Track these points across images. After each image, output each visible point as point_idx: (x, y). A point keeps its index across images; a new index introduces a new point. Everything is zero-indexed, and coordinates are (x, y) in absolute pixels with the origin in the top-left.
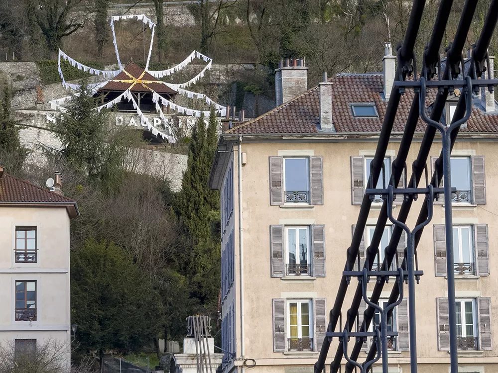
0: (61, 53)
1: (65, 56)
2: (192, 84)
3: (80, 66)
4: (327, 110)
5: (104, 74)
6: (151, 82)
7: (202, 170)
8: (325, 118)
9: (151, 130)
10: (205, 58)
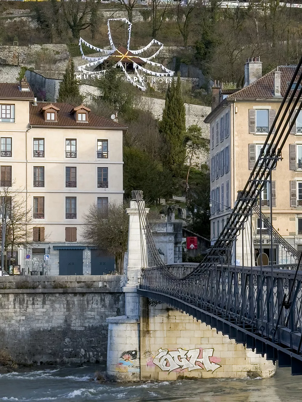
0: (81, 38)
1: (83, 41)
2: (153, 58)
3: (91, 47)
4: (278, 86)
5: (105, 52)
6: (132, 57)
7: (174, 108)
8: (277, 90)
9: (132, 83)
10: (159, 43)
